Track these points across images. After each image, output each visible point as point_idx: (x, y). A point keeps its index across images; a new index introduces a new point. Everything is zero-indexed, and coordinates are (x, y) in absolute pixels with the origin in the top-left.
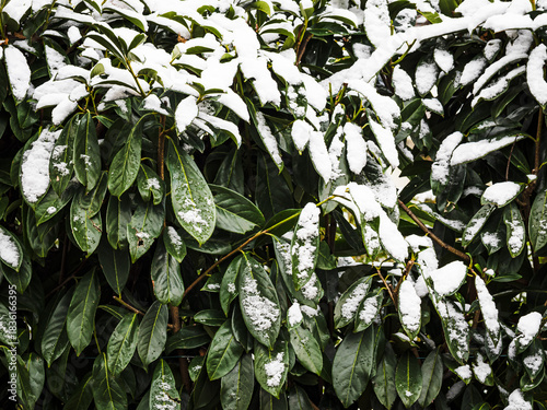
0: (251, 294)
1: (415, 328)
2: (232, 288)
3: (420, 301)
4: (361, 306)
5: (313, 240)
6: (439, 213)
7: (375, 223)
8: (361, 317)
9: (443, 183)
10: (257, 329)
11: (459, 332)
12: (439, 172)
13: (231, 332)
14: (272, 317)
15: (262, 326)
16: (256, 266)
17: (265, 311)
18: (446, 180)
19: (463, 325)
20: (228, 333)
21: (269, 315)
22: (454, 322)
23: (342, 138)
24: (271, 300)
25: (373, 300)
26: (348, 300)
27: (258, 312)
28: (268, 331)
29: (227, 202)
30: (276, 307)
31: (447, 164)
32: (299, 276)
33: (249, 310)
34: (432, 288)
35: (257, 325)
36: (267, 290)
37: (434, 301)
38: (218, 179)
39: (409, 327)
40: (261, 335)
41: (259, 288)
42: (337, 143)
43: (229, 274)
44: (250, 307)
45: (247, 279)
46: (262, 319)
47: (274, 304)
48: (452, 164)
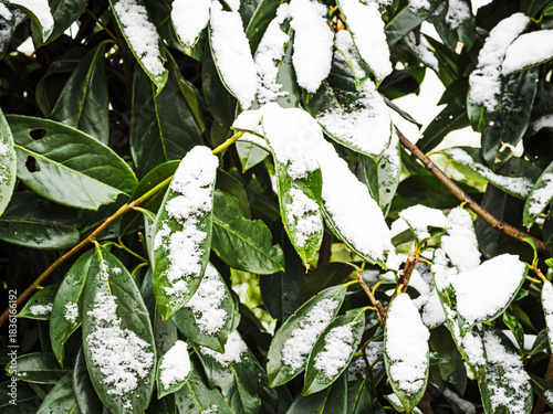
0: (106, 324)
1: (415, 387)
2: (72, 312)
3: (427, 335)
4: (320, 345)
5: (202, 219)
6: (485, 164)
7: (313, 182)
8: (318, 366)
9: (491, 109)
10: (110, 392)
11: (510, 391)
12: (483, 89)
13: (72, 395)
14: (139, 367)
15: (120, 386)
16: (117, 270)
17: (128, 356)
18: (495, 102)
19: (519, 378)
20: (68, 397)
21: (135, 364)
22: (501, 371)
23: (286, 25)
24: (140, 334)
25: (344, 331)
26: (296, 332)
27: (115, 358)
28: (130, 395)
29: (63, 149)
30: (149, 350)
31: (497, 74)
32: (169, 291)
33: (98, 356)
34: (453, 307)
35: (112, 385)
36: (135, 316)
37: (456, 333)
38: (60, 110)
39: (404, 386)
40: (119, 403)
41: (118, 313)
42: (274, 36)
43: (68, 285)
44: (102, 350)
45: (99, 296)
46: (120, 372)
47: (144, 344)
48: (505, 72)
